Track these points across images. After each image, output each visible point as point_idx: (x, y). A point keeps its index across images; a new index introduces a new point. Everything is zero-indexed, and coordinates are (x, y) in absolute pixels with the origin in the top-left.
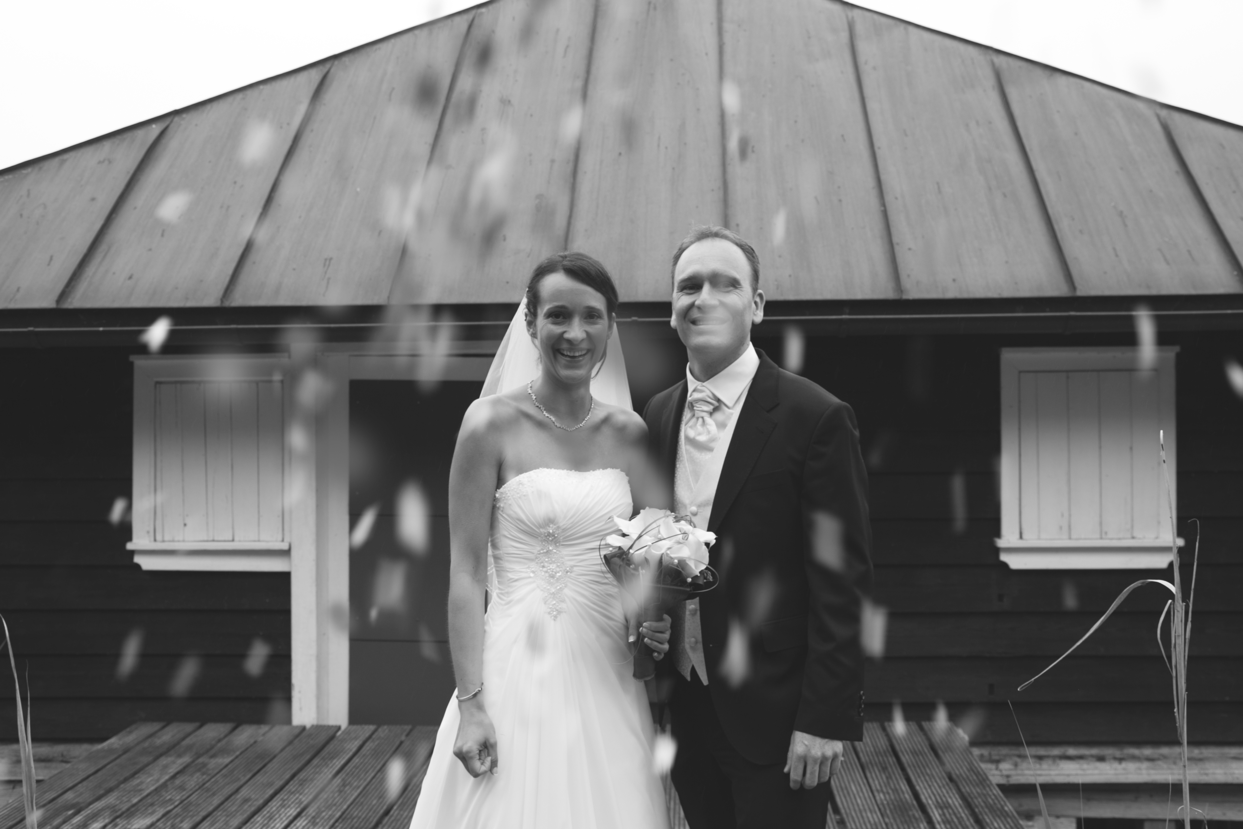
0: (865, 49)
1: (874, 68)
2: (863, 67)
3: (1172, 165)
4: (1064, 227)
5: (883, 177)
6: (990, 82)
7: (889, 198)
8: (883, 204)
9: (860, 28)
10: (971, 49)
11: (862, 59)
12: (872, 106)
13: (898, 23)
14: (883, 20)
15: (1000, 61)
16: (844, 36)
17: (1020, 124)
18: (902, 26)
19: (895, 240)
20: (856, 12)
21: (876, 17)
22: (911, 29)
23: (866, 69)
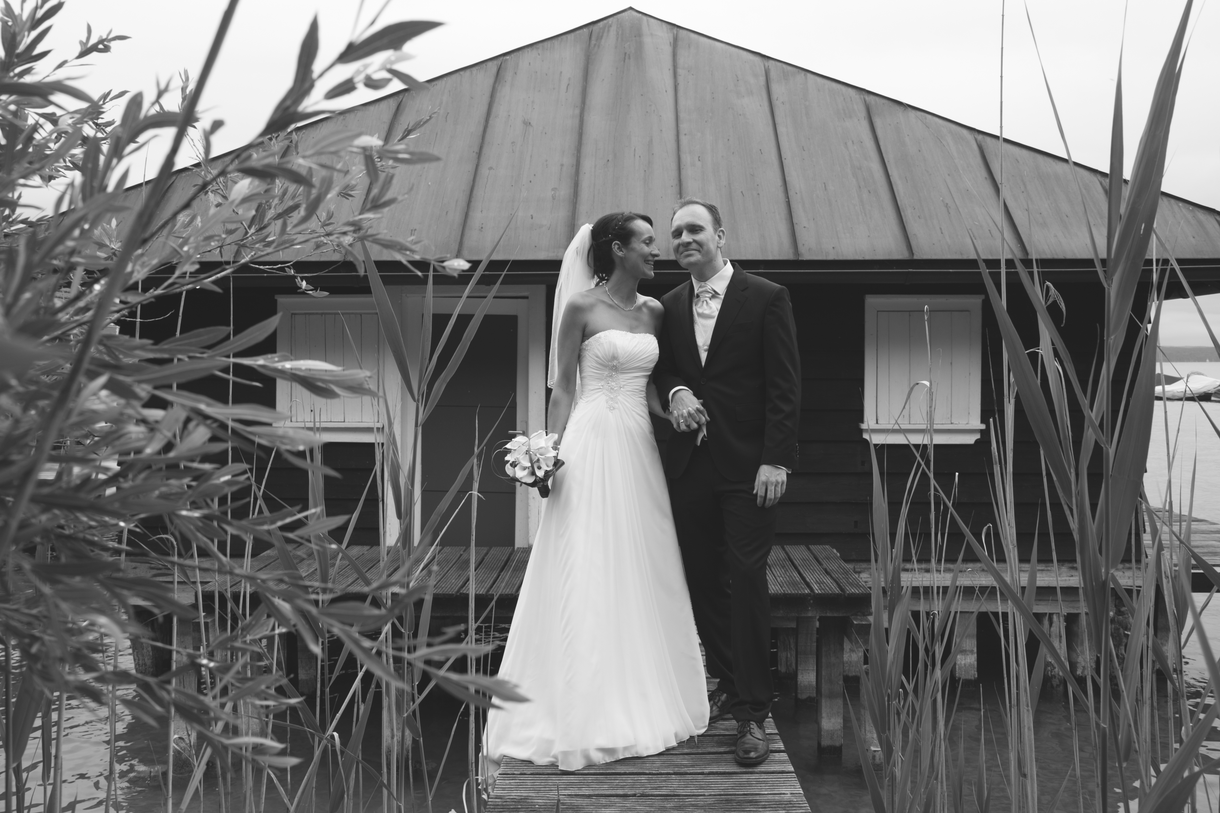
0: (777, 89)
1: (783, 103)
2: (775, 101)
3: (984, 173)
4: (908, 214)
5: (787, 179)
6: (862, 114)
7: (791, 193)
8: (788, 198)
9: (773, 74)
10: (850, 90)
11: (774, 96)
12: (781, 129)
13: (800, 71)
14: (790, 68)
15: (870, 99)
16: (762, 79)
17: (881, 144)
18: (803, 73)
19: (795, 221)
20: (771, 62)
21: (784, 66)
22: (809, 75)
23: (777, 104)
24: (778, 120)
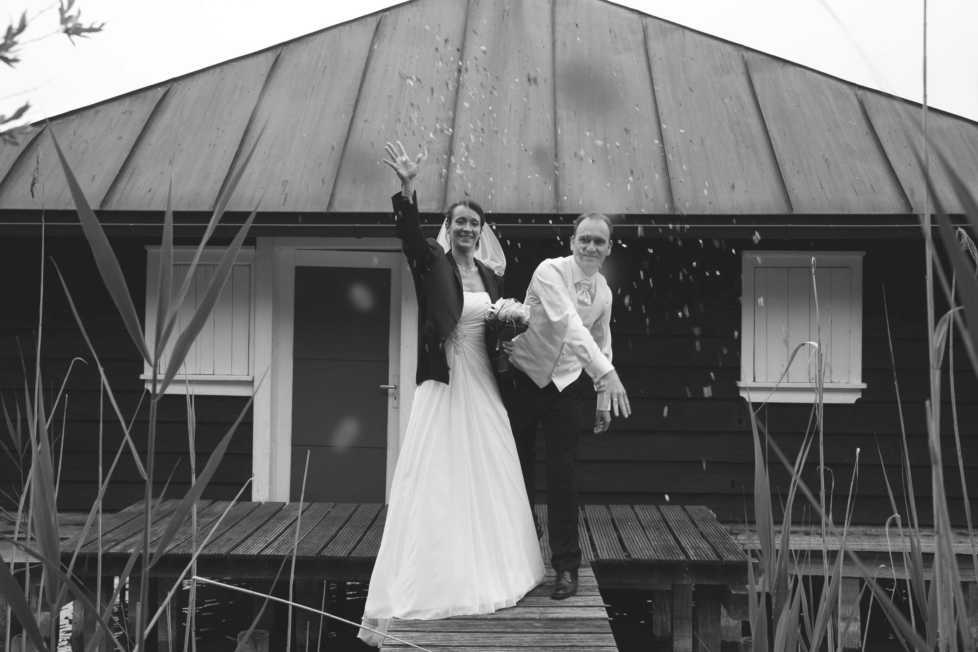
0: (655, 46)
1: (660, 59)
2: (652, 58)
3: (864, 128)
4: (787, 169)
5: (664, 133)
6: (741, 70)
7: (667, 147)
8: (663, 153)
9: (651, 31)
10: (728, 46)
11: (652, 53)
12: (658, 85)
14: (668, 25)
15: (748, 55)
16: (640, 36)
17: (759, 99)
18: (681, 29)
19: (670, 176)
20: (649, 19)
21: (662, 22)
23: (655, 60)
24: (655, 75)
